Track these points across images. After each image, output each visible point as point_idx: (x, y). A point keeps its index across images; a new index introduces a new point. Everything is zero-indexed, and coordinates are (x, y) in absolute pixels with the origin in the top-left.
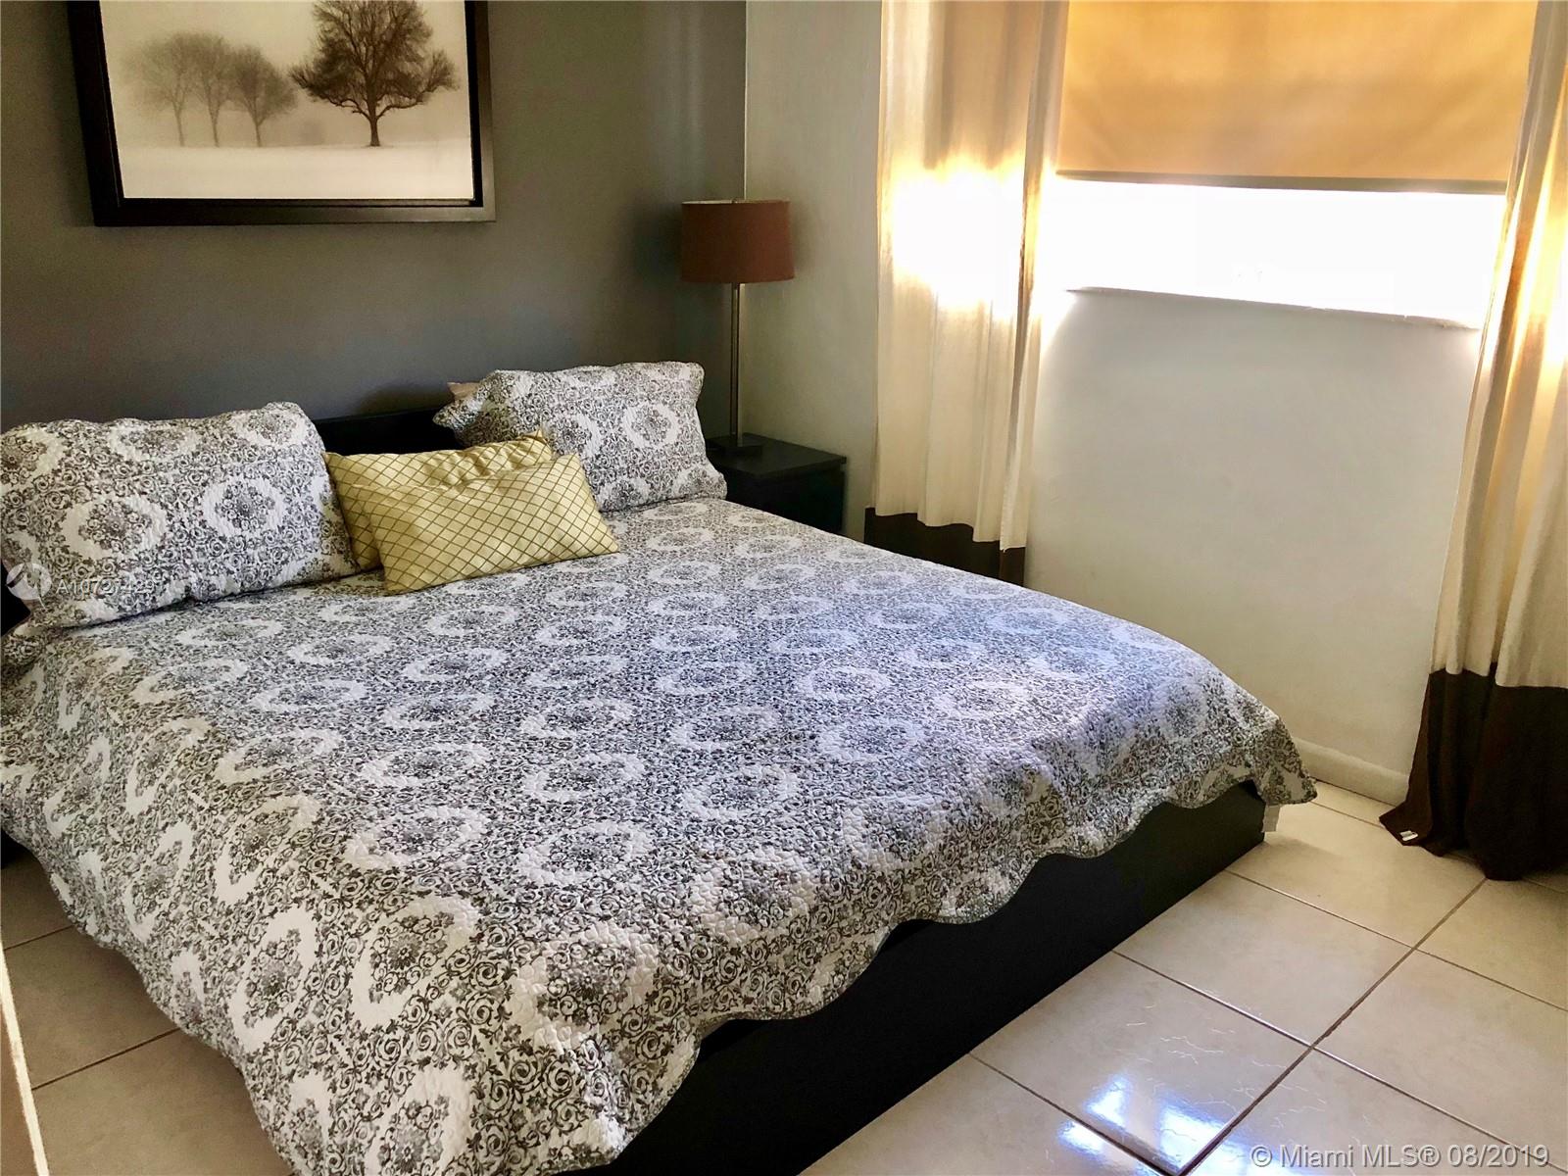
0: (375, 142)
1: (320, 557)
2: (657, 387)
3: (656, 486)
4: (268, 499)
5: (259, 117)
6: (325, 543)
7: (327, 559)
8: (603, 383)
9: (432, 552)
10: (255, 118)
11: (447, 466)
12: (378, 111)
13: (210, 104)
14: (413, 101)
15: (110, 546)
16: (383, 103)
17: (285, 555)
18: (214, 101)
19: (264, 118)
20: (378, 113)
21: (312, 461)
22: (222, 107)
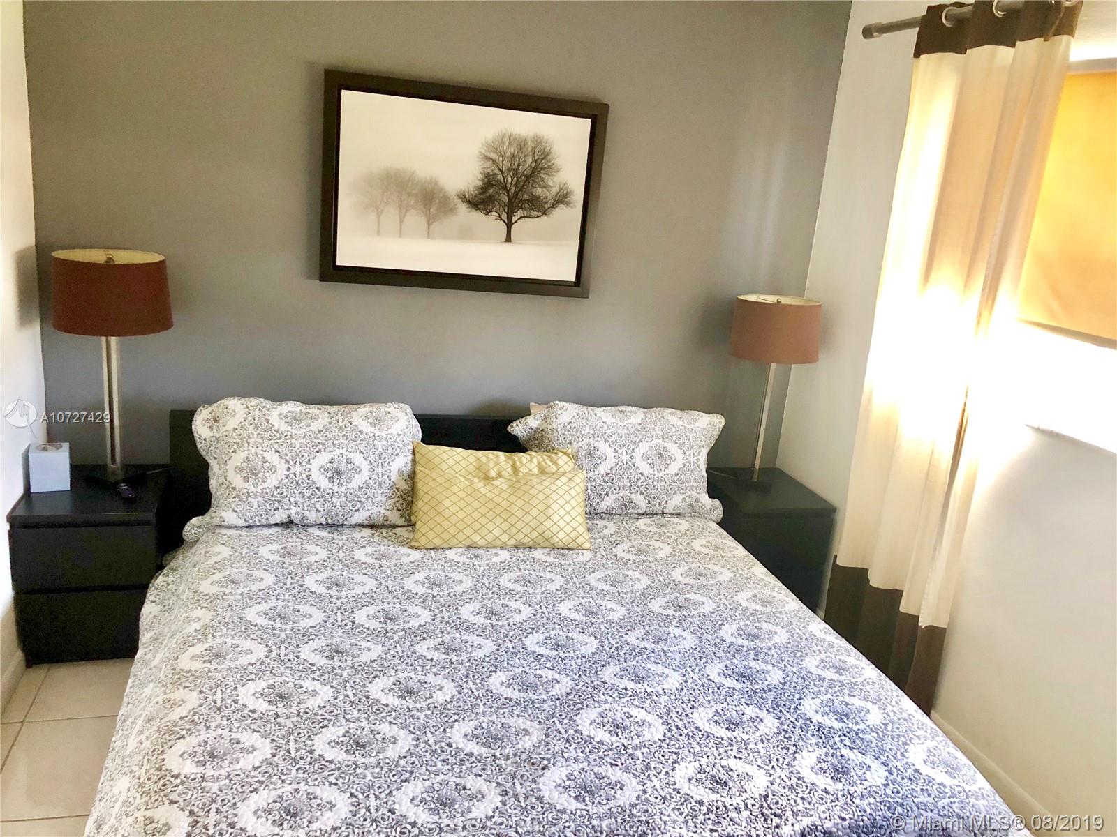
0: (508, 239)
1: (383, 511)
2: (674, 429)
3: (653, 503)
4: (358, 467)
5: (430, 221)
6: (389, 502)
7: (388, 513)
8: (630, 421)
9: (446, 524)
10: (428, 221)
11: (491, 464)
12: (514, 219)
13: (400, 211)
14: (540, 214)
15: (248, 481)
16: (519, 214)
17: (359, 505)
18: (403, 209)
19: (434, 221)
20: (513, 221)
21: (401, 446)
22: (408, 214)
